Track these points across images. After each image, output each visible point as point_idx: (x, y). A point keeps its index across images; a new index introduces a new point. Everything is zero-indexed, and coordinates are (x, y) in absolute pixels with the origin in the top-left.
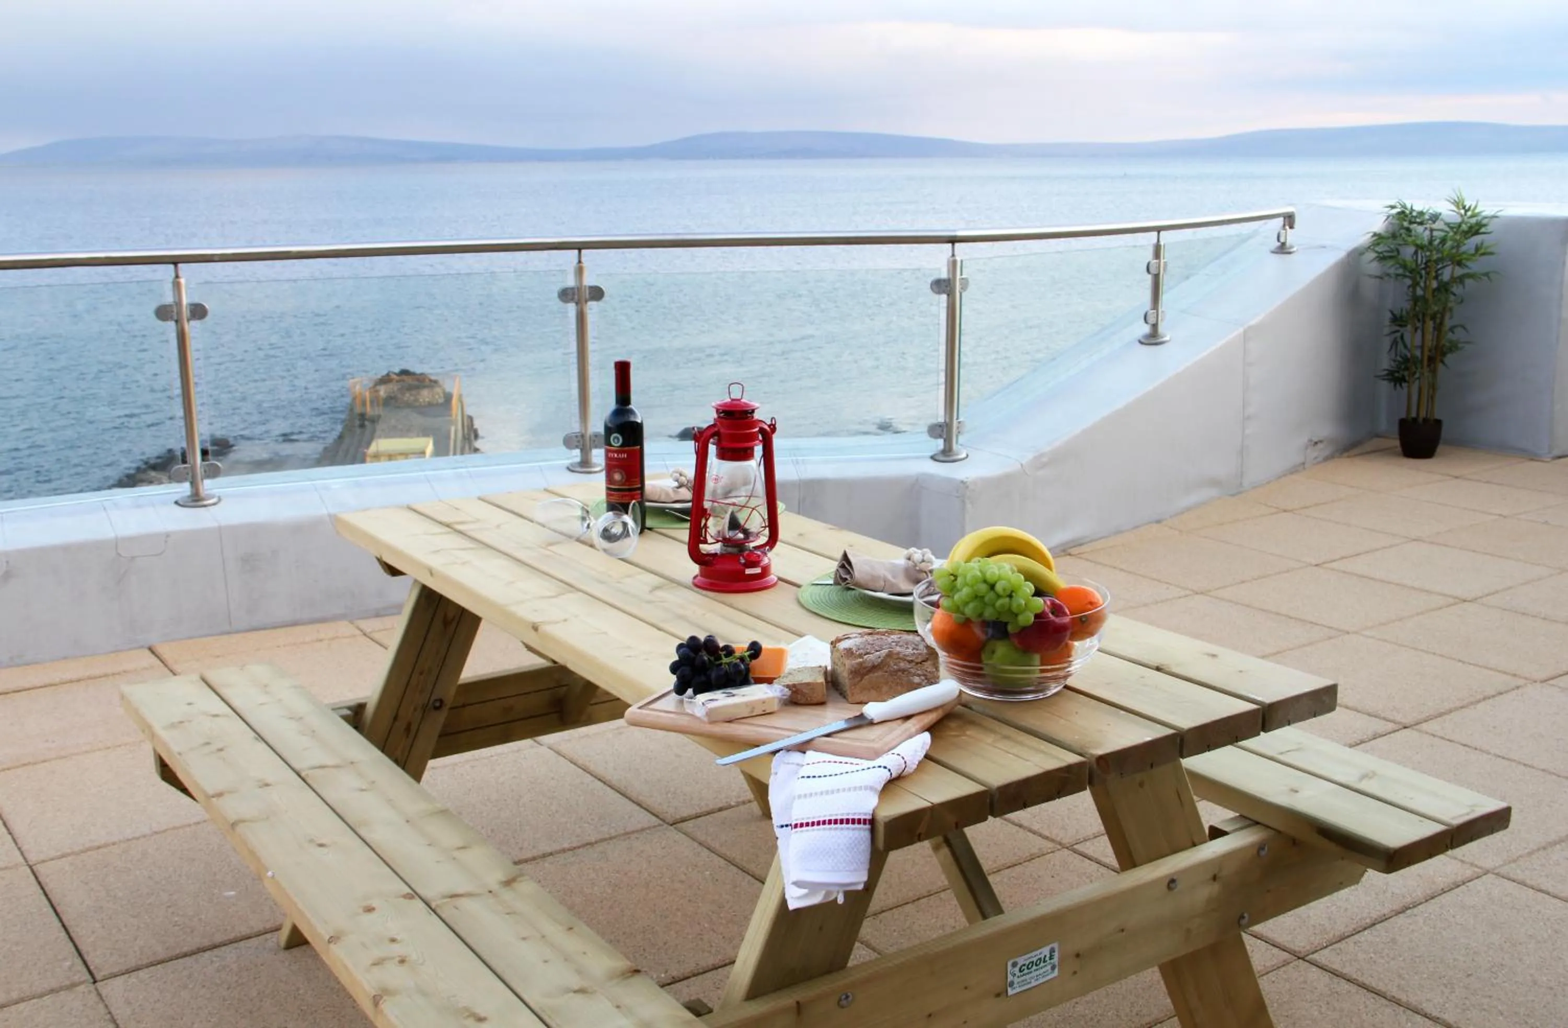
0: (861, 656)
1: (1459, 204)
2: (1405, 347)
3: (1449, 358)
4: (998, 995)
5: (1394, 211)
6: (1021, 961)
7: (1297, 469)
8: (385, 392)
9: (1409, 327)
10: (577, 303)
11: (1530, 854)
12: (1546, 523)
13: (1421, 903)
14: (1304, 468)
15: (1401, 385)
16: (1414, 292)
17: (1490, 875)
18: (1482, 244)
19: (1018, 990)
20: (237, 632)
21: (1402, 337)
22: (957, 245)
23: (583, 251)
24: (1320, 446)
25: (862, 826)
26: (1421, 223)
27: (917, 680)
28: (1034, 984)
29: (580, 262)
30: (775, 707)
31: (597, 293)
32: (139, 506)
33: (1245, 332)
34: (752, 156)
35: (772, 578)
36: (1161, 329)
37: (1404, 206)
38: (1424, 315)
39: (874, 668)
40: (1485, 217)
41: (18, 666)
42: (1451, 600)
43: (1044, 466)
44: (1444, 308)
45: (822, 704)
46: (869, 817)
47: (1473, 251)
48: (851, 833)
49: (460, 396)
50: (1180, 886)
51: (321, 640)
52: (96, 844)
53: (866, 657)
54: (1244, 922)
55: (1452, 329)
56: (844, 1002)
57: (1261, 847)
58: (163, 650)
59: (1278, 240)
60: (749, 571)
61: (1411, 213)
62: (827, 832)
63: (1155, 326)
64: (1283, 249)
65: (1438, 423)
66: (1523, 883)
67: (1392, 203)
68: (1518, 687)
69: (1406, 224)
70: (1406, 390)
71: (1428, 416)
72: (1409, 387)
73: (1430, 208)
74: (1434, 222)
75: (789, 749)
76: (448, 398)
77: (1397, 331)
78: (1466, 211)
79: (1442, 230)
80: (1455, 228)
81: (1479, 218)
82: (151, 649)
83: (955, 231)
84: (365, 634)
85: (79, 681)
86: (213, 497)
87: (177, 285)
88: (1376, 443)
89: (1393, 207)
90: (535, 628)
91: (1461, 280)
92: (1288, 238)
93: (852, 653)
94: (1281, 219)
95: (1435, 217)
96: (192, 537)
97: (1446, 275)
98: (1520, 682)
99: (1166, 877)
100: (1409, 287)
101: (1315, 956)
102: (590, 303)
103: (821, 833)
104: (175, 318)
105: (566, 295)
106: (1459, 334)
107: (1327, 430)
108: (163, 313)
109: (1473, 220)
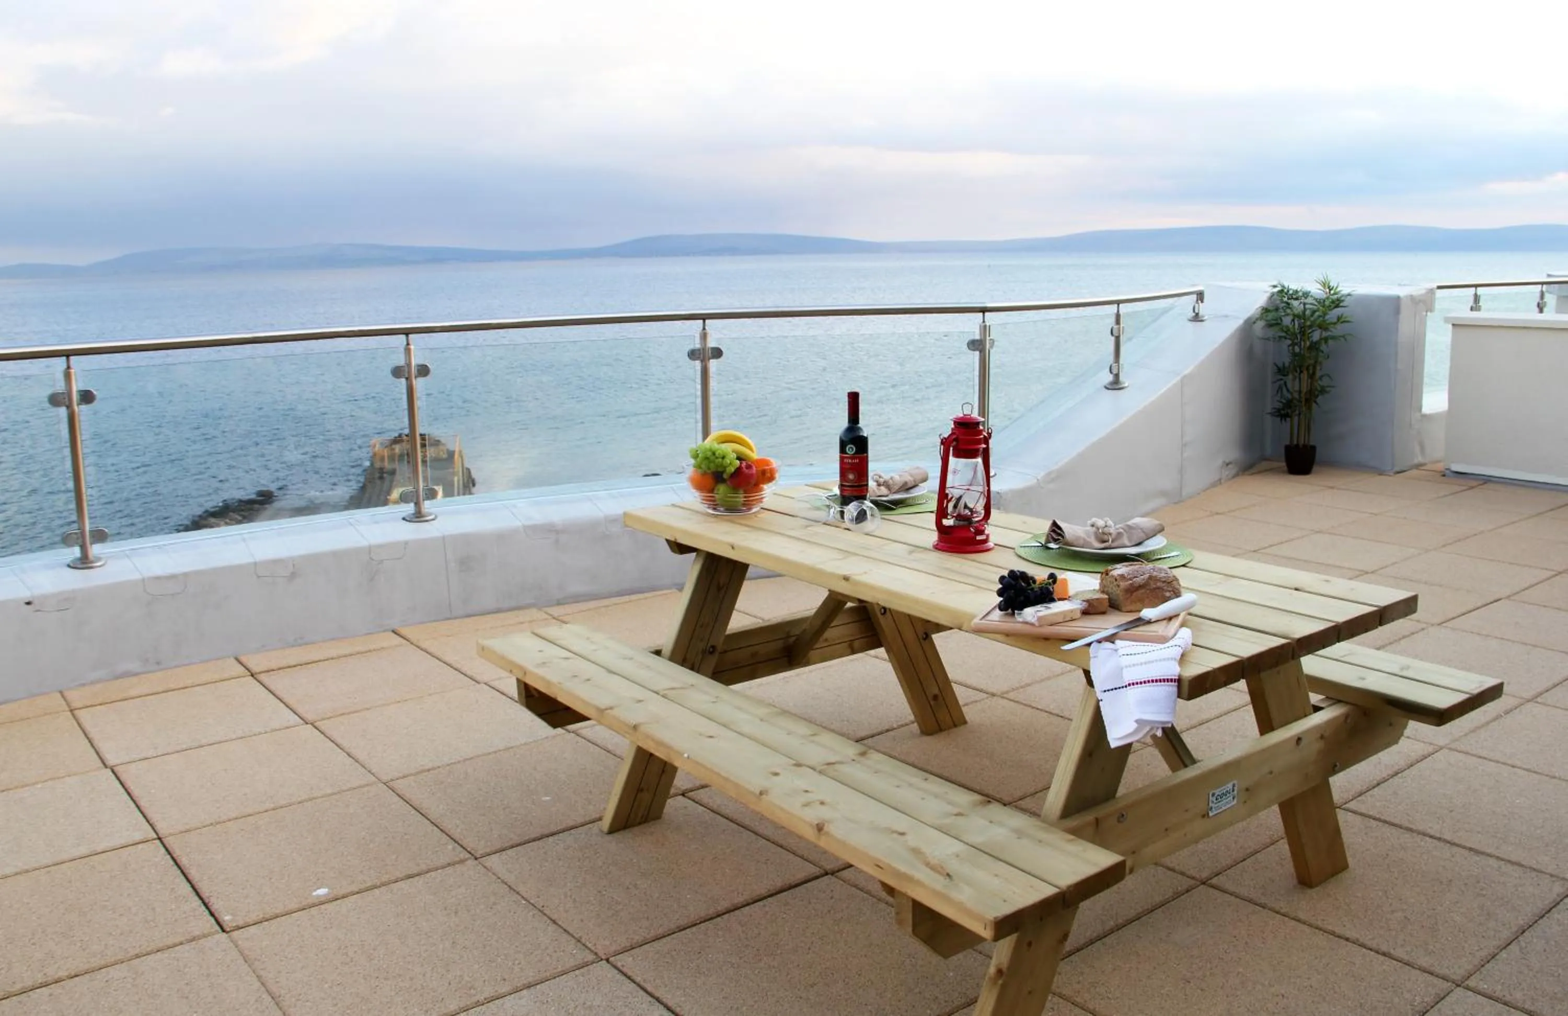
0: (1130, 579)
1: (1326, 285)
2: (1288, 390)
3: (1320, 399)
4: (1203, 816)
5: (1276, 290)
6: (1217, 792)
7: (1219, 482)
8: (400, 450)
9: (1290, 376)
10: (702, 361)
11: (1466, 735)
12: (1405, 518)
13: (1405, 770)
14: (1221, 483)
15: (1285, 420)
16: (1293, 349)
17: (1445, 751)
18: (1342, 315)
19: (1216, 812)
20: (456, 618)
21: (1285, 383)
22: (987, 314)
23: (707, 321)
24: (1230, 466)
25: (1173, 683)
26: (1297, 299)
27: (1168, 594)
28: (1224, 808)
29: (704, 329)
30: (1078, 615)
31: (717, 353)
32: (377, 522)
33: (1182, 380)
34: (687, 254)
35: (990, 544)
36: (1121, 378)
37: (1283, 286)
38: (1300, 367)
39: (1140, 587)
40: (1343, 296)
41: (300, 645)
42: (1358, 573)
43: (1053, 480)
44: (1316, 362)
45: (1104, 613)
46: (1177, 678)
47: (1335, 320)
48: (1167, 688)
49: (460, 452)
50: (1303, 743)
51: (522, 623)
52: (427, 768)
53: (1135, 580)
54: (1336, 769)
55: (1321, 378)
56: (1121, 819)
57: (1347, 716)
58: (404, 631)
59: (1194, 311)
60: (979, 538)
61: (1288, 291)
62: (1152, 688)
63: (1117, 376)
64: (1197, 318)
65: (1313, 448)
66: (1467, 753)
67: (1275, 283)
68: (1423, 629)
69: (1285, 299)
70: (1289, 424)
71: (1306, 442)
72: (1291, 421)
73: (1302, 287)
74: (1306, 298)
75: (1099, 641)
76: (451, 454)
77: (1281, 379)
78: (1330, 290)
79: (1311, 304)
80: (1321, 302)
81: (1339, 296)
82: (394, 631)
83: (984, 303)
84: (554, 618)
85: (351, 655)
86: (430, 514)
87: (408, 350)
88: (1265, 465)
89: (1275, 286)
90: (846, 579)
91: (1326, 340)
92: (1201, 310)
93: (1125, 577)
94: (1195, 296)
95: (1306, 294)
96: (423, 544)
97: (1316, 336)
98: (1424, 626)
99: (1295, 736)
100: (1289, 346)
101: (1347, 806)
102: (711, 360)
103: (1148, 688)
104: (407, 376)
105: (693, 355)
106: (1325, 382)
107: (1234, 454)
108: (397, 372)
109: (1336, 297)
